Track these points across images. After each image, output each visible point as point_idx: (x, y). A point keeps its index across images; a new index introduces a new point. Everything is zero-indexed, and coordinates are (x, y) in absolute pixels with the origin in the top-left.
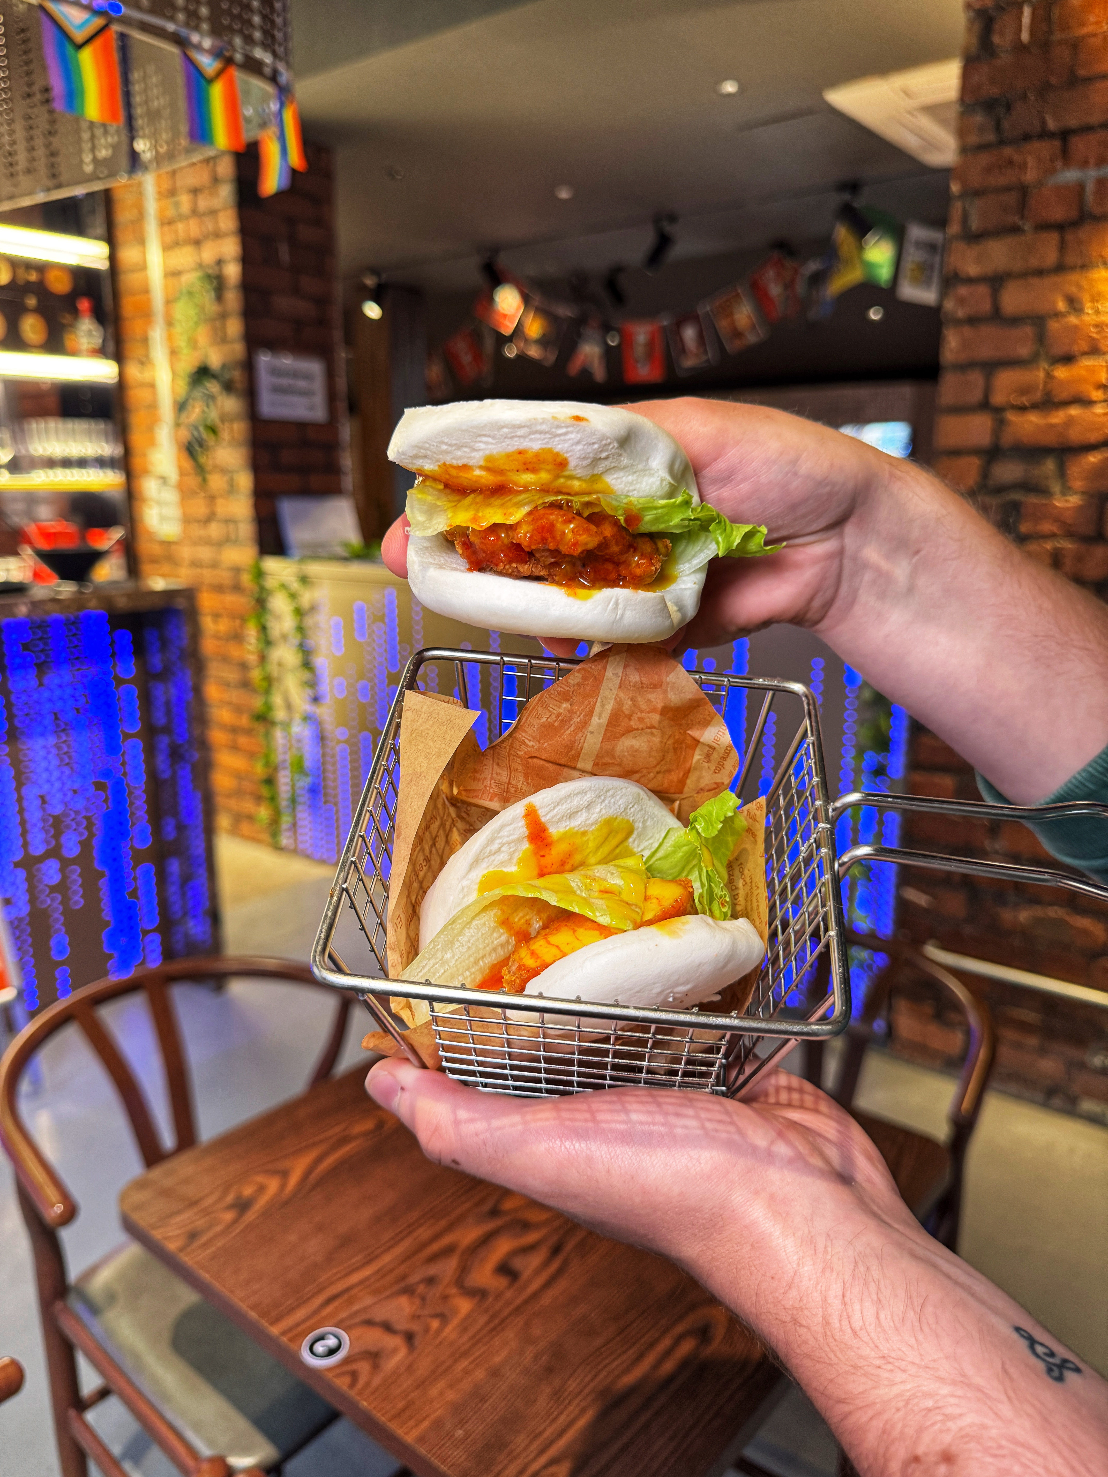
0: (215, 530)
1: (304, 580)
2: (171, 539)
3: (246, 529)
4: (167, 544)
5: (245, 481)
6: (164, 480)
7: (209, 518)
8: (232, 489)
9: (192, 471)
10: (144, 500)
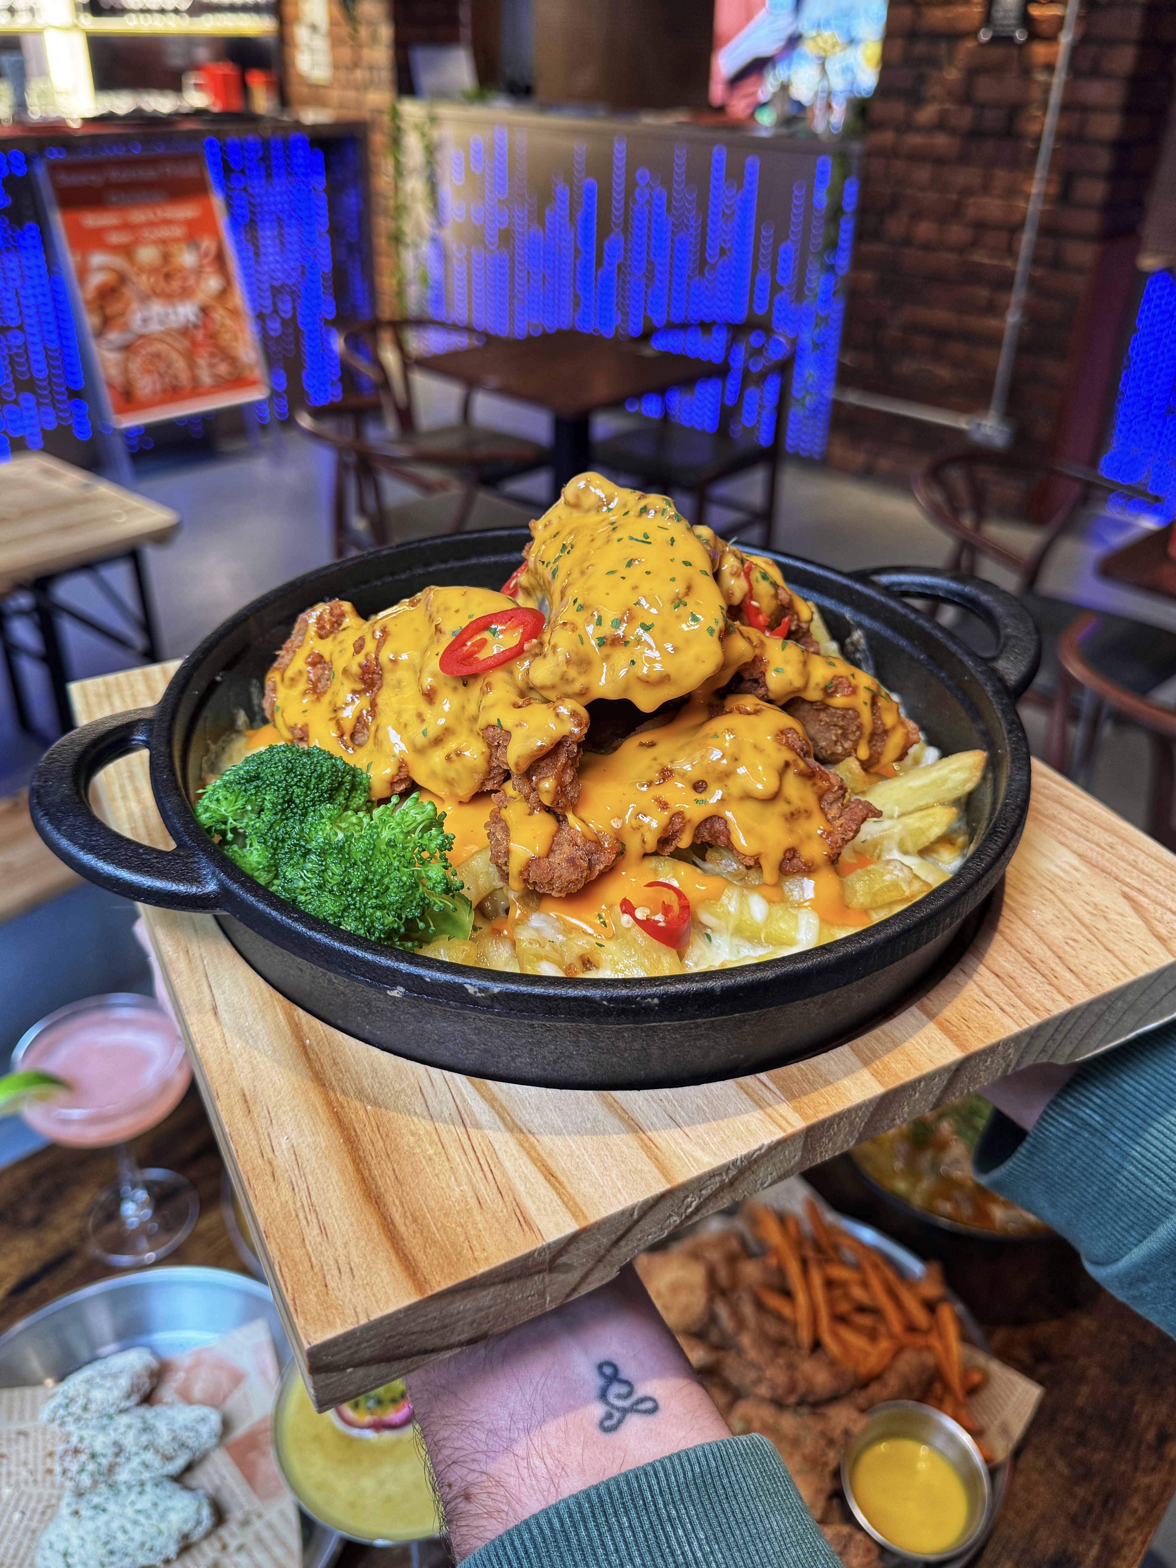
0: (359, 74)
1: (433, 120)
2: (320, 83)
3: (385, 75)
4: (316, 87)
5: (386, 32)
6: (314, 28)
7: (356, 64)
8: (374, 38)
9: (342, 21)
10: (295, 45)
